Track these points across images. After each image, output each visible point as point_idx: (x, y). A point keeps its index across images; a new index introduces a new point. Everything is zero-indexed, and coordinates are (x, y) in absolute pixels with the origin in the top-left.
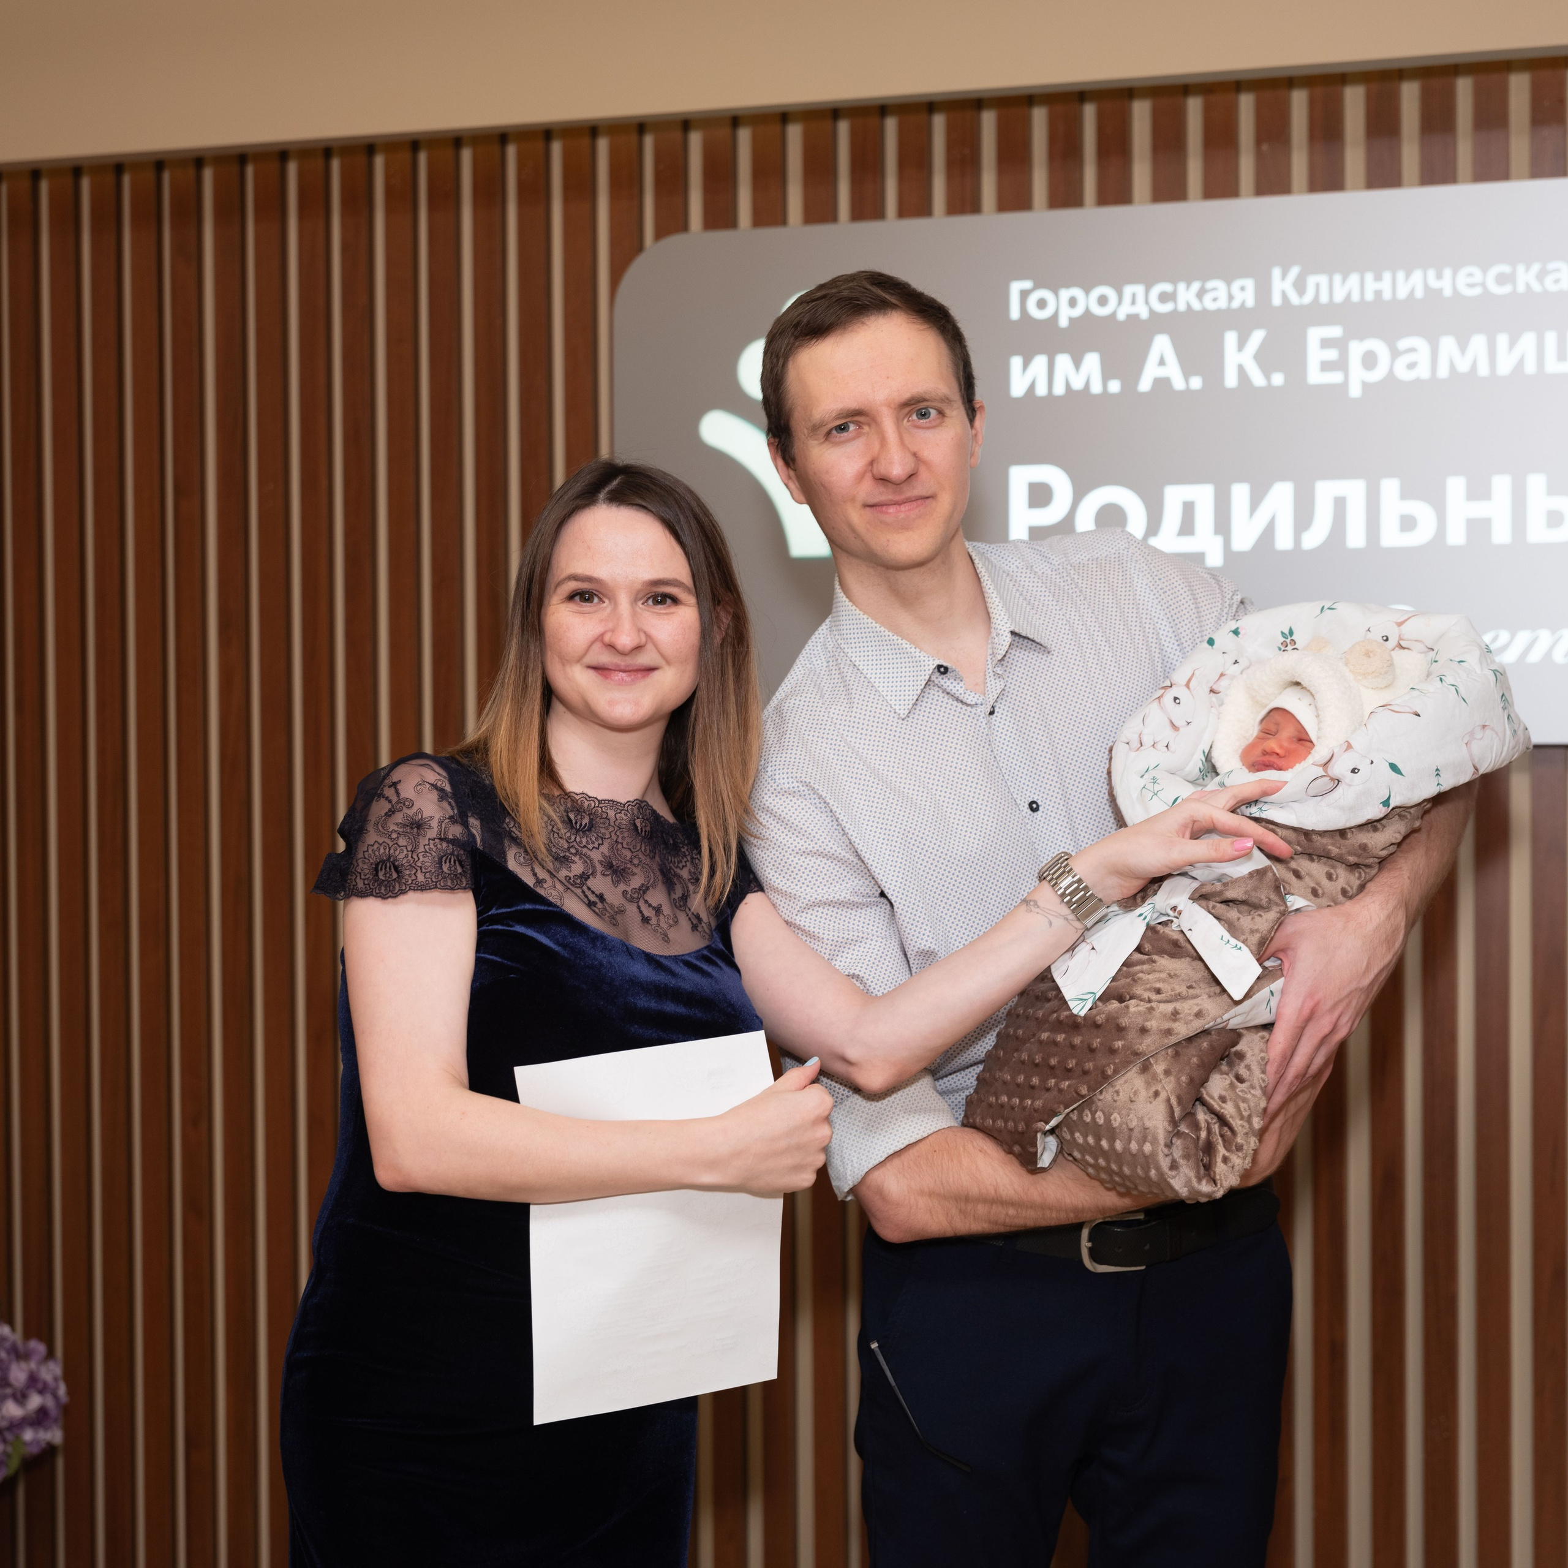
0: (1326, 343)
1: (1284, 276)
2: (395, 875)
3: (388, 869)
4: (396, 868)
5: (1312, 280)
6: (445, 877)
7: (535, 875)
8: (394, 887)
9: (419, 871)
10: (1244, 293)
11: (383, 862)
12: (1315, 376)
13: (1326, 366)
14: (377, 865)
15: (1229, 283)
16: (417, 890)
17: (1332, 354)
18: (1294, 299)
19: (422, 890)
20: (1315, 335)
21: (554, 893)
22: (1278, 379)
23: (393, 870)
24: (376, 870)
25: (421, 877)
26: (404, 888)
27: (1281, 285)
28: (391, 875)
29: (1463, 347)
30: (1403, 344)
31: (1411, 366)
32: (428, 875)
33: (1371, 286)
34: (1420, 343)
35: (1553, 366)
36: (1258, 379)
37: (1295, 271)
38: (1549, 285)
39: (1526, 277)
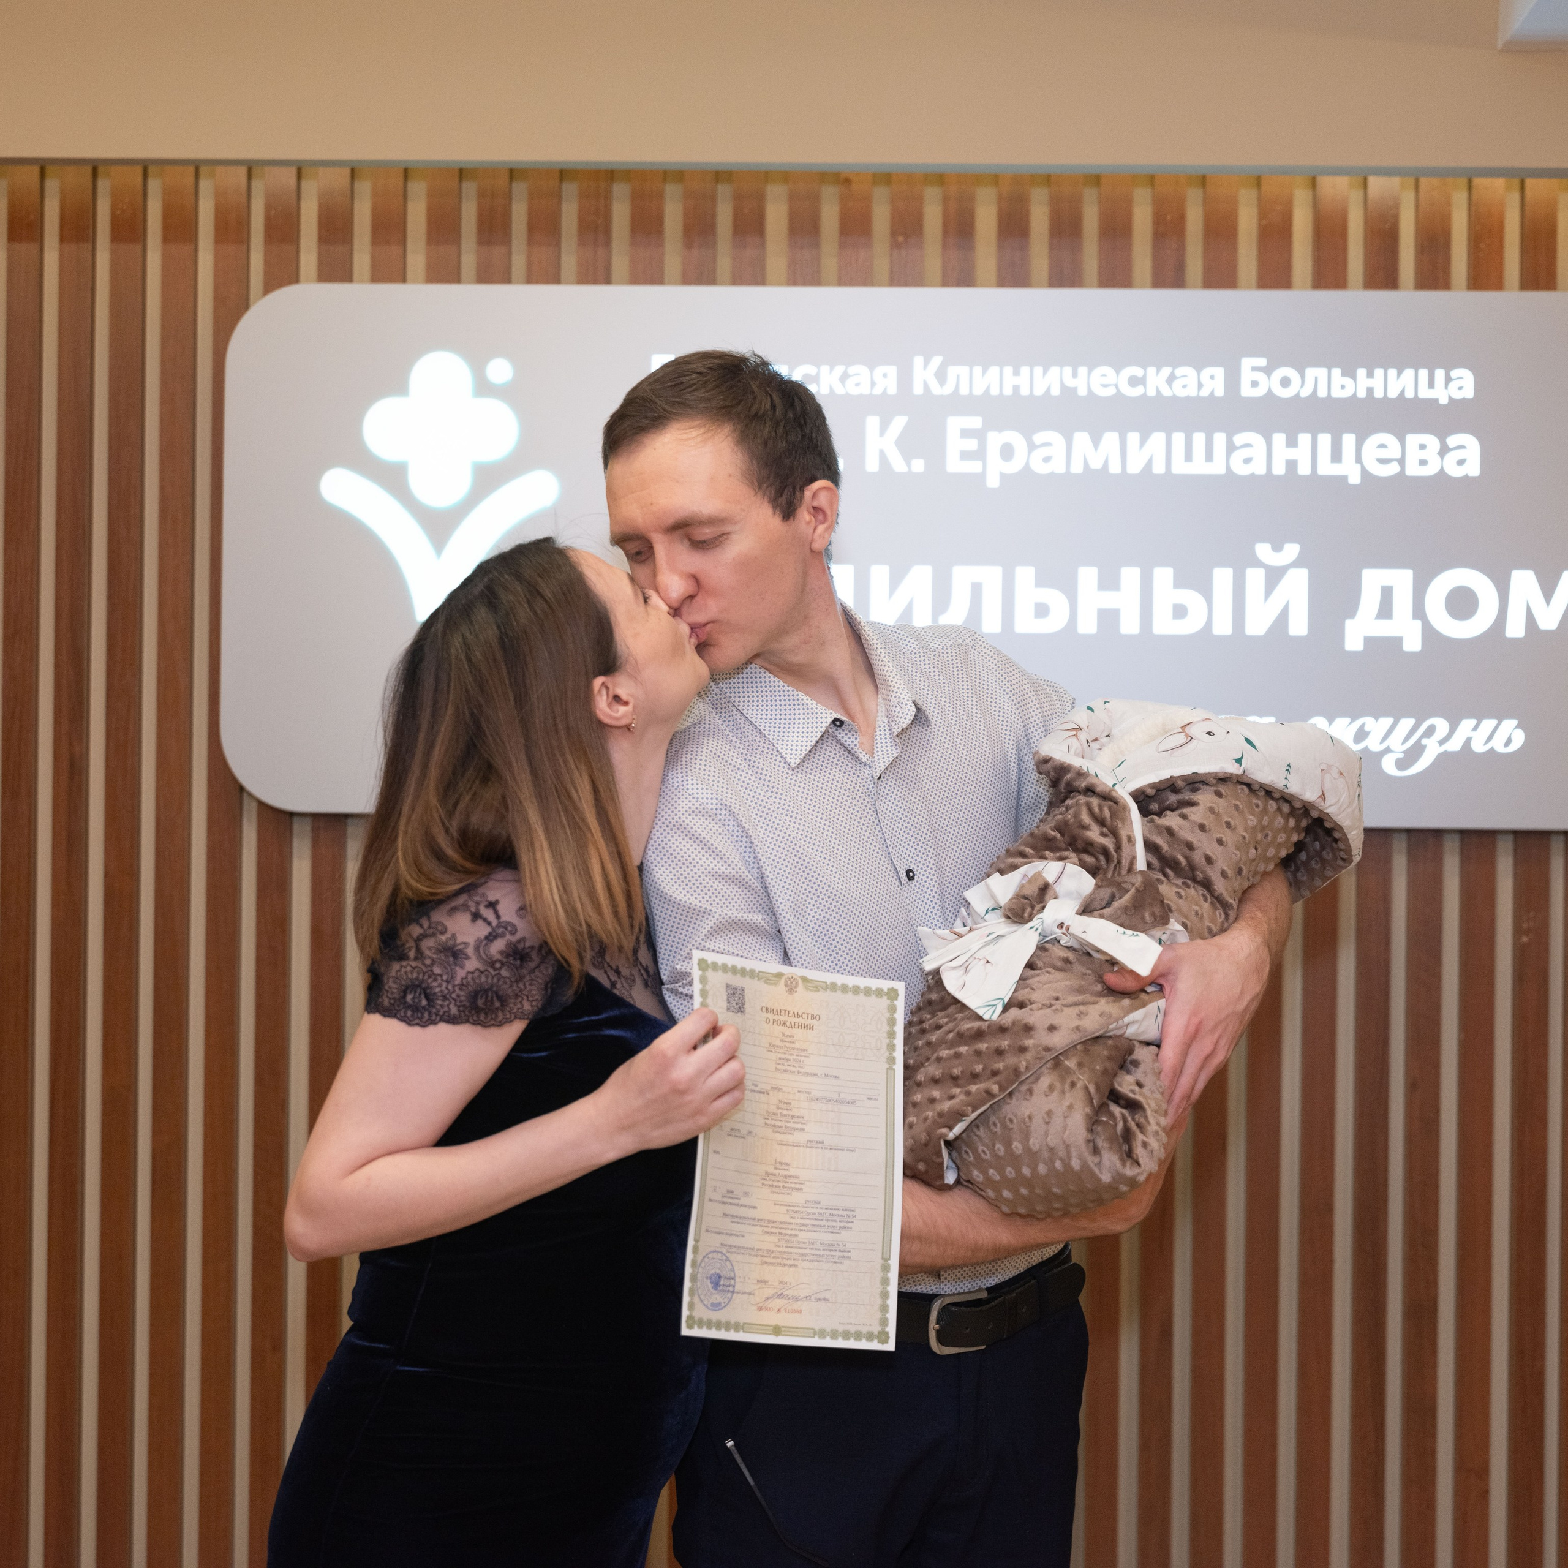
0: (965, 433)
1: (926, 365)
2: (497, 1004)
3: (489, 998)
4: (499, 998)
5: (953, 371)
8: (496, 1015)
10: (886, 379)
11: (484, 990)
12: (954, 465)
13: (965, 455)
14: (476, 993)
15: (871, 369)
16: (524, 1018)
17: (972, 444)
18: (936, 389)
20: (955, 424)
22: (918, 465)
23: (494, 999)
24: (475, 998)
26: (508, 1016)
27: (923, 374)
28: (492, 1003)
29: (1096, 442)
30: (1039, 438)
31: (1047, 459)
33: (1010, 380)
34: (1056, 438)
35: (1180, 467)
36: (899, 465)
37: (937, 361)
38: (1178, 390)
39: (1156, 381)
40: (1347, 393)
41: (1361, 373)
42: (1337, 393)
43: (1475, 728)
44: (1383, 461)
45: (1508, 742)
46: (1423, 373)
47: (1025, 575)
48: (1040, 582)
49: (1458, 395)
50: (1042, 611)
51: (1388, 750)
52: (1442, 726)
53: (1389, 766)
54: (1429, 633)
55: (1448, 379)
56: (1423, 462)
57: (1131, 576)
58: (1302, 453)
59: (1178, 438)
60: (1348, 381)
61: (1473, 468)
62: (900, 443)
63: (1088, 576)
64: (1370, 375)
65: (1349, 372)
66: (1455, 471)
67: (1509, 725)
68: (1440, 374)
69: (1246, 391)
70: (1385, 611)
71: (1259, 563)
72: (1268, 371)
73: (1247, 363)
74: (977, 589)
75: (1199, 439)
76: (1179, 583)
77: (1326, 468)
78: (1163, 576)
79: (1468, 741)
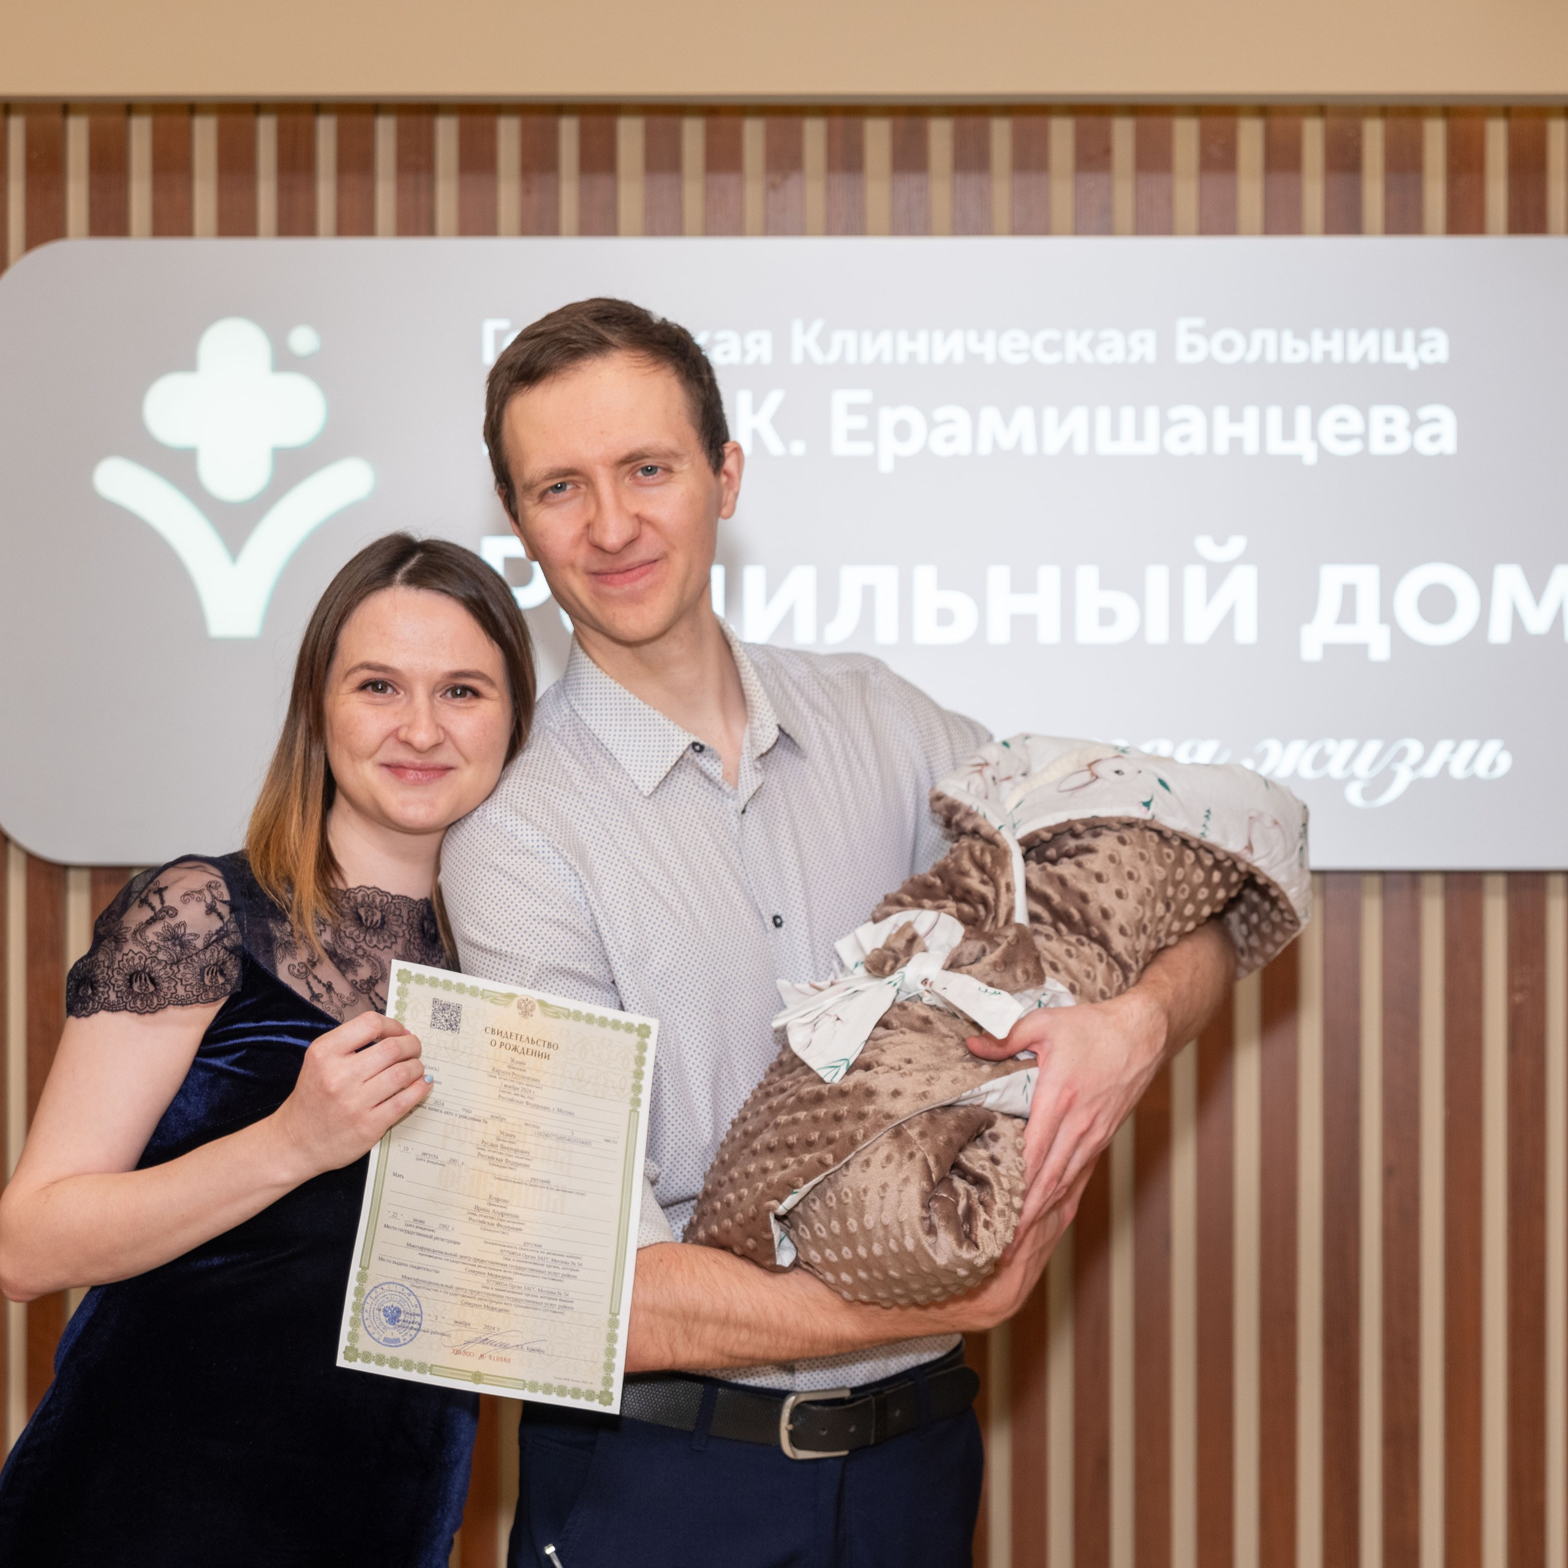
0: (853, 409)
1: (805, 331)
2: (151, 988)
3: (143, 981)
4: (152, 980)
5: (838, 337)
6: (206, 990)
7: (310, 988)
8: (151, 1001)
9: (179, 984)
10: (760, 347)
11: (137, 973)
12: (841, 446)
13: (853, 435)
14: (131, 976)
16: (177, 1004)
17: (860, 422)
18: (817, 356)
19: (182, 1005)
20: (841, 399)
21: (332, 1008)
22: (798, 448)
23: (148, 982)
24: (131, 981)
25: (181, 991)
26: (162, 1002)
27: (803, 340)
28: (147, 987)
29: (1007, 419)
30: (940, 414)
31: (949, 439)
32: (188, 988)
33: (905, 346)
34: (959, 414)
35: (1105, 446)
36: (775, 446)
37: (817, 326)
38: (1102, 356)
39: (1076, 346)
40: (1301, 357)
41: (1317, 335)
42: (1288, 357)
43: (1454, 751)
44: (1344, 438)
45: (1493, 766)
46: (1389, 336)
47: (925, 576)
48: (943, 584)
49: (1429, 359)
50: (945, 617)
51: (1352, 778)
52: (1415, 748)
53: (1354, 794)
54: (1399, 638)
55: (1418, 342)
56: (1390, 439)
57: (1049, 576)
58: (1248, 429)
59: (1103, 415)
60: (1301, 345)
61: (1448, 445)
62: (776, 421)
63: (999, 576)
64: (1327, 337)
65: (1303, 334)
66: (1427, 448)
67: (1493, 747)
68: (1408, 336)
69: (1183, 356)
70: (1348, 614)
71: (1198, 559)
72: (1207, 333)
73: (1183, 324)
74: (868, 593)
75: (1128, 415)
76: (1105, 584)
77: (1277, 446)
78: (1087, 576)
79: (1446, 766)
